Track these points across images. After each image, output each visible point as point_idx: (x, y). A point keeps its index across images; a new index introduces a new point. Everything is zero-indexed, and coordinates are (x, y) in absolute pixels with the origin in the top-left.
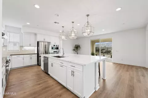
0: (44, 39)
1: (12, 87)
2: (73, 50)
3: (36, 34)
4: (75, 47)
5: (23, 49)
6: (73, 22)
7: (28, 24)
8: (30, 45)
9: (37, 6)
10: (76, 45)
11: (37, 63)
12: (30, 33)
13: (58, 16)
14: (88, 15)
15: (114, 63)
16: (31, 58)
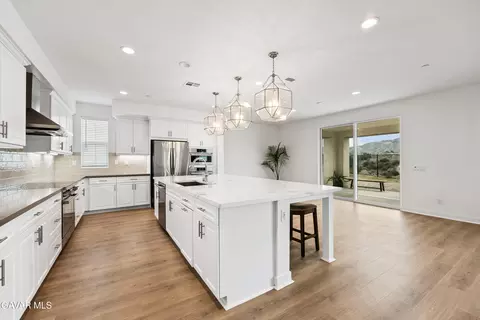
0: (170, 133)
1: (76, 253)
2: (264, 164)
3: (147, 120)
4: (270, 155)
5: (116, 162)
6: (238, 79)
7: (125, 93)
8: (133, 151)
9: (128, 51)
10: (271, 148)
11: (149, 202)
12: (132, 118)
13: (188, 66)
14: (273, 55)
15: (406, 214)
16: (134, 187)
